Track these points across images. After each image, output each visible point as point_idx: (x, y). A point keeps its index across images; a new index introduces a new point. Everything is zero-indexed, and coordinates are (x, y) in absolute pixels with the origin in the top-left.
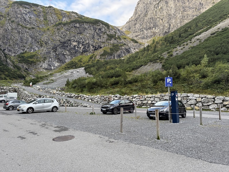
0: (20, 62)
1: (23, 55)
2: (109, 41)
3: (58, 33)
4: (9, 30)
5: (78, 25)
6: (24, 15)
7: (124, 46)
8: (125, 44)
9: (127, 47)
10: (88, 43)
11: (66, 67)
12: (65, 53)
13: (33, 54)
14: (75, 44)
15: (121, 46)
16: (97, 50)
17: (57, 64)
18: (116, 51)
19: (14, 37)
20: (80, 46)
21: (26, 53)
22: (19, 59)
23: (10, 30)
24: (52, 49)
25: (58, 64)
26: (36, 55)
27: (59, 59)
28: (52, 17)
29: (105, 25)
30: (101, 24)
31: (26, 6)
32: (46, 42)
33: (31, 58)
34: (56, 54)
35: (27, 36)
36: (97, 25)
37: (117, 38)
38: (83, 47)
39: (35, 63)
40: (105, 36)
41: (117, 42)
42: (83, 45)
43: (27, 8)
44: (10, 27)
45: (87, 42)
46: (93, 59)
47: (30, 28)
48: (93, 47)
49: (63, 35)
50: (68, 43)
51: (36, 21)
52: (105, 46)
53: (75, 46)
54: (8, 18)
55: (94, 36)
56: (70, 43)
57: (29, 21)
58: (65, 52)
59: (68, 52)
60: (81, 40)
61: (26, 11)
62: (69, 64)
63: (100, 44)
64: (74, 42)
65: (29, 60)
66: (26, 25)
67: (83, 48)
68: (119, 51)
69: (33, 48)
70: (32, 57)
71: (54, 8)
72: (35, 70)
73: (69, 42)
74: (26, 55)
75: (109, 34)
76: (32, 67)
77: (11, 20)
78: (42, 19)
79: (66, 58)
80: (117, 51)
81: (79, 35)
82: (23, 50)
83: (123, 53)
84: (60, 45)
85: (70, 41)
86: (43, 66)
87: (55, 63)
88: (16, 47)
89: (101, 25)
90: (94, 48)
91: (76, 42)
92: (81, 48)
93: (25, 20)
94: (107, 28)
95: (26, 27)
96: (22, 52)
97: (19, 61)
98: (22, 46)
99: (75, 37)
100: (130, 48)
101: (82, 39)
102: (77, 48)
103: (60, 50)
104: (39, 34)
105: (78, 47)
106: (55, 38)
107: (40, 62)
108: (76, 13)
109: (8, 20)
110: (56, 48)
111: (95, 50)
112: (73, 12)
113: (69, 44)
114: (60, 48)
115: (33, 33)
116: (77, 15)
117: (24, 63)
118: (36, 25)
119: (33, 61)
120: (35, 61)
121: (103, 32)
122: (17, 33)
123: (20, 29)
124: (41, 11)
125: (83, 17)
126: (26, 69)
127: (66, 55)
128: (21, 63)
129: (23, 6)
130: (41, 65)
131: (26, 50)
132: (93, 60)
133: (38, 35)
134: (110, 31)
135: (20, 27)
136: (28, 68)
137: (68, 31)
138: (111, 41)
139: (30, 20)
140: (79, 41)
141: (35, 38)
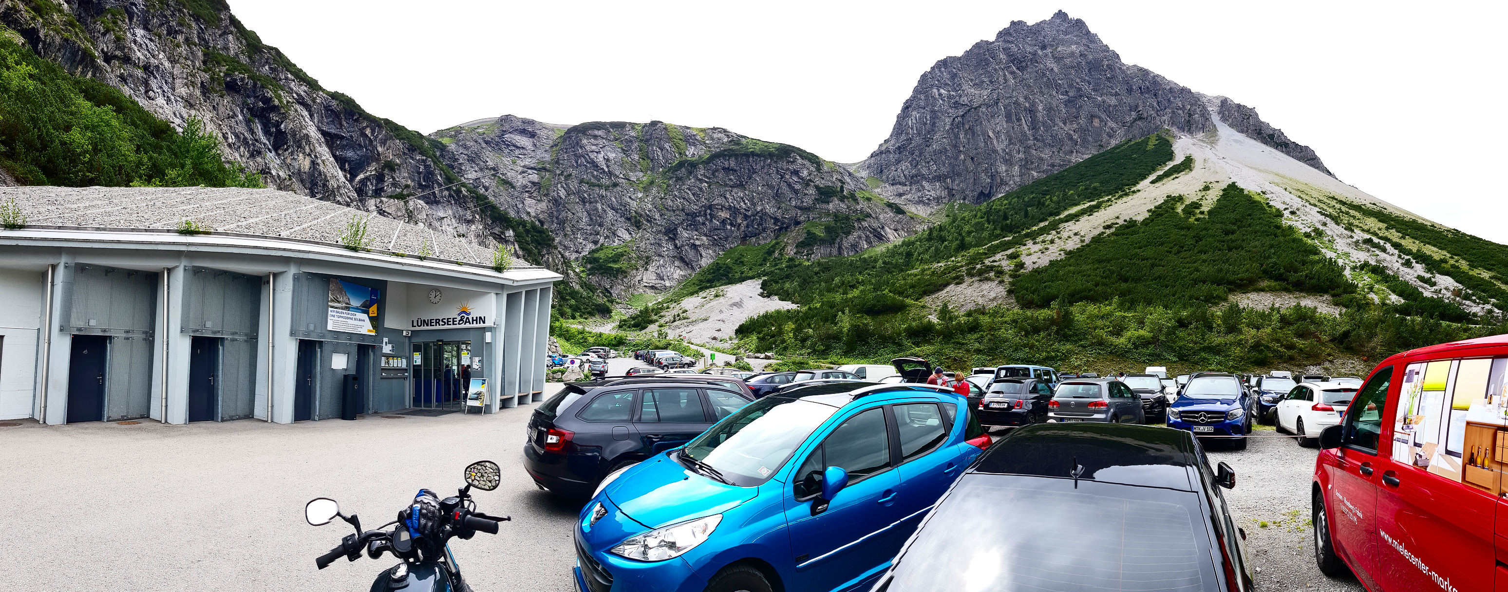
0: (591, 272)
1: (596, 255)
2: (824, 206)
3: (680, 189)
4: (561, 198)
5: (733, 163)
6: (592, 156)
7: (868, 219)
8: (869, 215)
9: (875, 225)
10: (762, 210)
11: (701, 281)
12: (697, 243)
13: (620, 250)
14: (724, 215)
15: (859, 220)
16: (786, 231)
17: (678, 271)
18: (844, 233)
19: (574, 214)
20: (739, 221)
21: (602, 250)
22: (589, 266)
23: (564, 197)
24: (666, 234)
25: (682, 273)
26: (625, 251)
27: (682, 259)
28: (659, 148)
29: (810, 160)
30: (798, 157)
31: (596, 132)
32: (648, 216)
33: (615, 262)
34: (676, 246)
35: (604, 207)
36: (788, 162)
37: (848, 198)
38: (745, 223)
39: (625, 272)
40: (811, 191)
41: (848, 208)
42: (746, 217)
43: (600, 136)
44: (563, 191)
45: (759, 209)
46: (776, 254)
47: (609, 187)
48: (775, 224)
49: (693, 194)
50: (706, 215)
51: (621, 165)
52: (811, 218)
53: (724, 222)
54: (558, 172)
55: (778, 191)
56: (710, 214)
57: (606, 170)
58: (697, 239)
59: (704, 238)
60: (742, 204)
61: (596, 145)
62: (708, 270)
63: (797, 214)
64: (721, 209)
65: (611, 267)
66: (599, 180)
67: (747, 226)
68: (856, 234)
69: (618, 236)
70: (617, 258)
71: (666, 125)
72: (625, 291)
73: (708, 211)
74: (601, 255)
75: (822, 186)
76: (619, 284)
77: (565, 173)
78: (636, 157)
79: (701, 255)
80: (848, 233)
81: (735, 190)
82: (595, 242)
83: (866, 241)
84: (684, 220)
85: (711, 210)
86: (644, 281)
87: (672, 270)
88: (579, 236)
89: (800, 161)
90: (779, 224)
91: (726, 209)
92: (740, 225)
93: (595, 166)
94: (814, 170)
95: (598, 186)
96: (593, 247)
97: (589, 270)
98: (591, 234)
99: (725, 198)
100: (883, 228)
101: (744, 201)
102: (729, 227)
103: (685, 234)
104: (630, 197)
105: (732, 225)
106: (670, 203)
107: (637, 269)
108: (725, 131)
109: (559, 175)
110: (676, 229)
111: (780, 229)
112: (714, 129)
113: (709, 217)
114: (684, 229)
115: (616, 198)
116: (728, 136)
117: (601, 274)
118: (621, 176)
119: (621, 268)
120: (624, 268)
121: (802, 179)
122: (578, 203)
123: (585, 192)
124: (633, 137)
125: (744, 141)
126: (606, 289)
127: (700, 246)
128: (593, 275)
129: (590, 135)
130: (639, 278)
131: (602, 240)
132: (775, 258)
133: (629, 200)
134: (823, 178)
135: (585, 187)
136: (611, 287)
137: (706, 182)
138: (831, 206)
139: (608, 167)
140: (734, 207)
141: (621, 209)
